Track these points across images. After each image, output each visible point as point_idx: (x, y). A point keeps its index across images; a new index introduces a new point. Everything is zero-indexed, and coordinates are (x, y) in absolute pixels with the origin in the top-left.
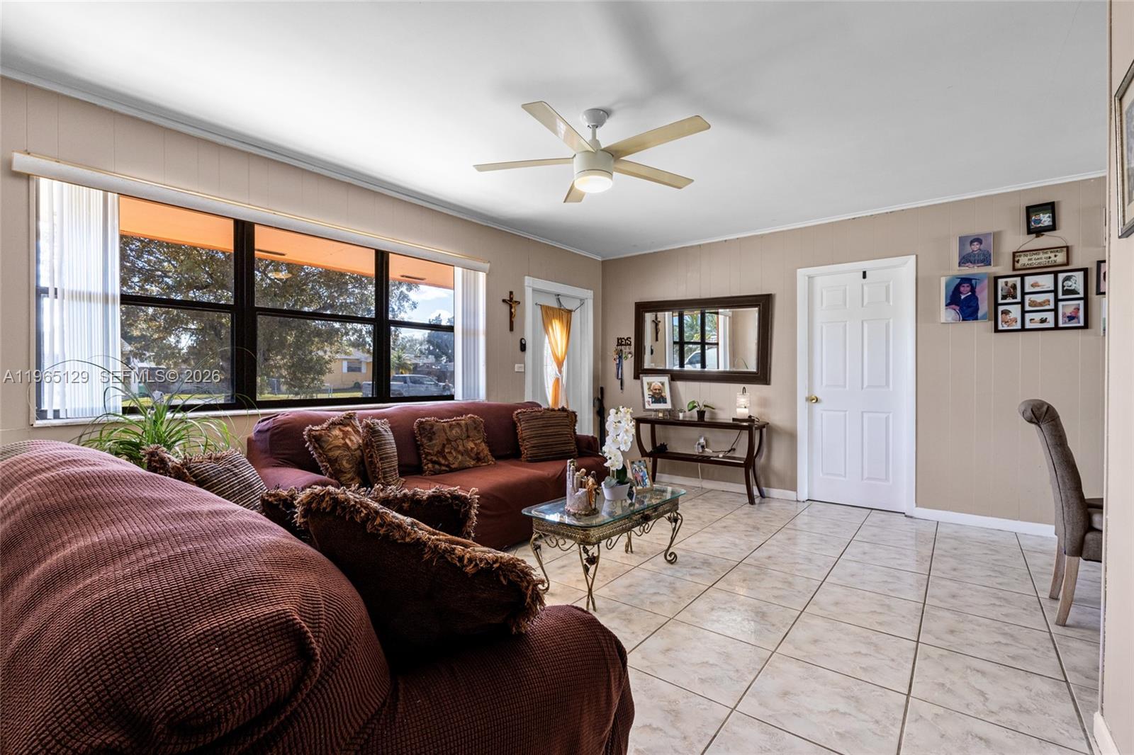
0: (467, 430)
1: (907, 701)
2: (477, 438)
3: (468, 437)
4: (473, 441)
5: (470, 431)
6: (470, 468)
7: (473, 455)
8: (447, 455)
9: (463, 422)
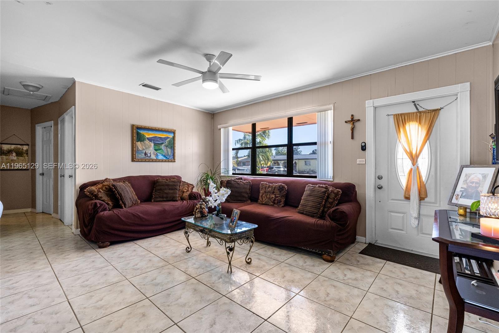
0: (274, 189)
1: (67, 298)
2: (278, 194)
3: (274, 192)
4: (275, 195)
5: (275, 190)
6: (269, 205)
7: (272, 200)
8: (263, 198)
9: (274, 186)
